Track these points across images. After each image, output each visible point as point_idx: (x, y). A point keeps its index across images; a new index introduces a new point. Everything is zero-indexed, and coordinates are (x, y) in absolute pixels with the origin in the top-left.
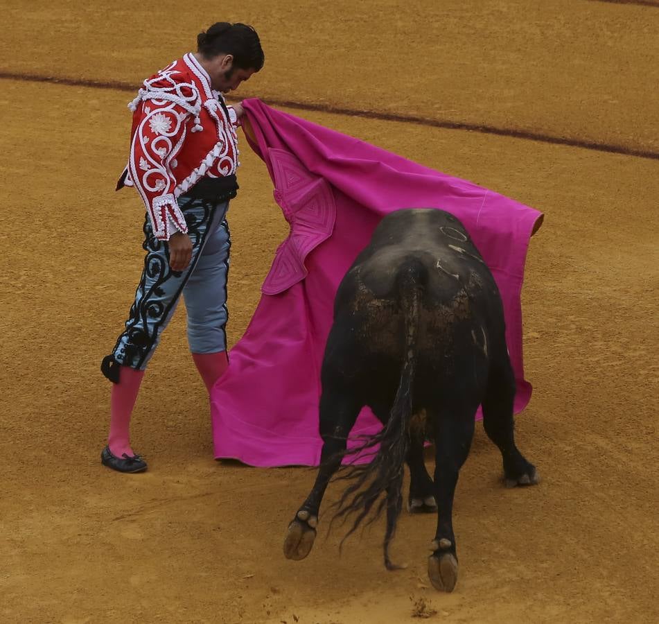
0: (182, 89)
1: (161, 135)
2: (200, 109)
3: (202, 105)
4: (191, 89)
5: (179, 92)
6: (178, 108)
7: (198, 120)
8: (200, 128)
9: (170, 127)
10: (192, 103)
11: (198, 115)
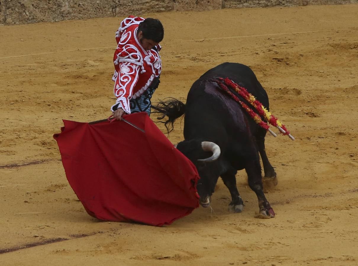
0: (132, 56)
1: (125, 74)
2: (143, 62)
3: (143, 60)
4: (137, 55)
5: (131, 57)
6: (132, 64)
7: (143, 68)
8: (144, 71)
9: (130, 71)
10: (139, 61)
11: (142, 65)
